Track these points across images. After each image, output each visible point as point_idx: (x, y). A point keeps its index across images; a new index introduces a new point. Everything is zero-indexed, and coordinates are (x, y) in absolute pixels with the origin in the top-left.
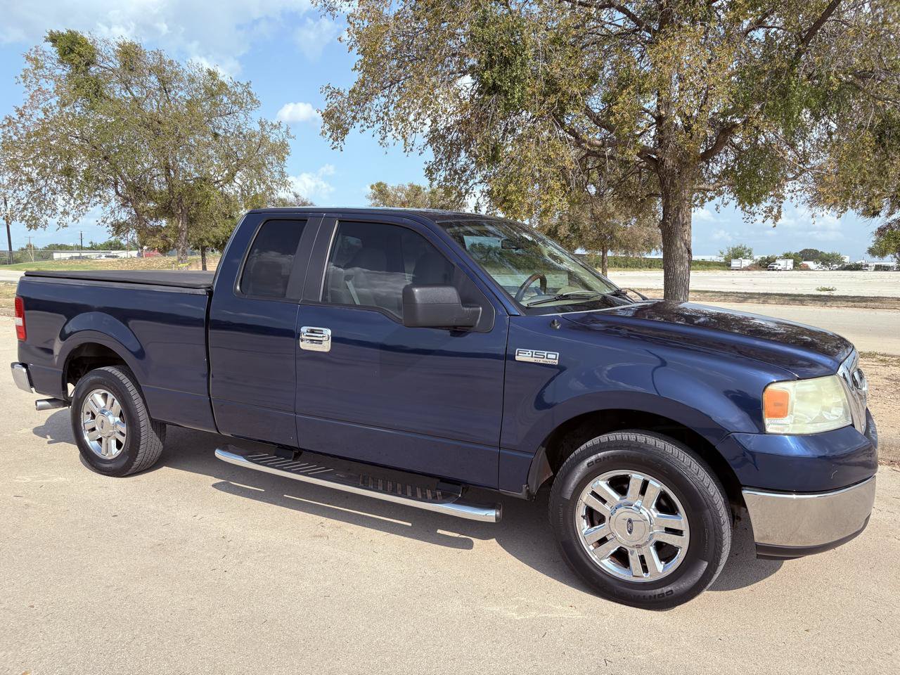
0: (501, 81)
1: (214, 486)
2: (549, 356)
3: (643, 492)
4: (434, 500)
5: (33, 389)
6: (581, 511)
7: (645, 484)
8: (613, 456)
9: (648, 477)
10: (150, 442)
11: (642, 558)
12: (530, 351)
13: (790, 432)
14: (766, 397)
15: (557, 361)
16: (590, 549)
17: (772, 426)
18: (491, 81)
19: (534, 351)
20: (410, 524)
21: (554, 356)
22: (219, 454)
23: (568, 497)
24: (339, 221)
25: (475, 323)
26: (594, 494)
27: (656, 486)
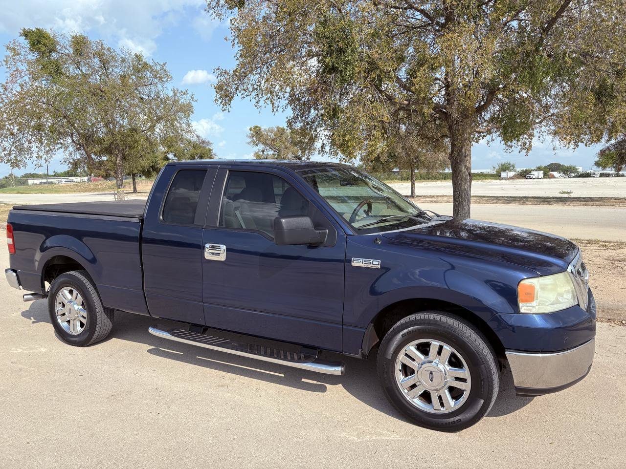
0: (338, 64)
1: (149, 351)
2: (374, 263)
3: (439, 353)
4: (299, 360)
5: (21, 287)
6: (398, 367)
7: (441, 348)
8: (419, 330)
9: (442, 344)
10: (104, 322)
11: (440, 398)
12: (361, 259)
13: (536, 312)
14: (519, 288)
15: (379, 266)
16: (404, 391)
17: (524, 308)
18: (331, 64)
19: (364, 259)
20: (283, 376)
21: (377, 263)
22: (151, 330)
23: (389, 357)
24: (229, 171)
25: (324, 240)
26: (406, 355)
27: (448, 349)
